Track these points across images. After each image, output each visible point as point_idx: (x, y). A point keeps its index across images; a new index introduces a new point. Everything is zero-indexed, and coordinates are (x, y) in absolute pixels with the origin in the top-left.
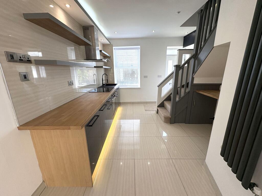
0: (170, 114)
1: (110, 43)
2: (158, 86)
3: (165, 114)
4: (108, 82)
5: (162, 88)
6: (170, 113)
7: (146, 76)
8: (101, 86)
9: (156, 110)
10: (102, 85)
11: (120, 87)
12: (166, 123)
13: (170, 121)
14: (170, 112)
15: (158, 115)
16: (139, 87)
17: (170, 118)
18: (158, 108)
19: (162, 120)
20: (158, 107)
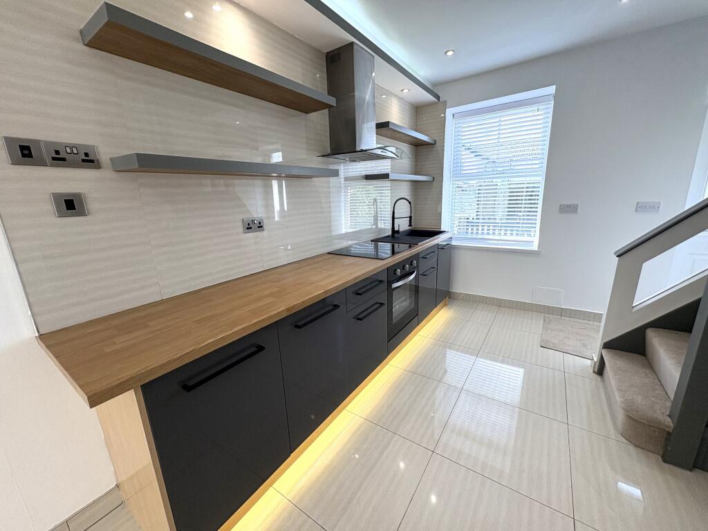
0: (669, 404)
1: (438, 97)
2: (620, 255)
3: (639, 399)
4: (410, 225)
5: (644, 265)
6: (674, 402)
7: (569, 206)
8: (388, 236)
9: (595, 360)
10: (390, 233)
11: (454, 243)
12: (636, 446)
13: (666, 446)
14: (672, 396)
15: (600, 384)
16: (535, 247)
17: (669, 433)
18: (604, 352)
19: (615, 423)
20: (608, 346)
